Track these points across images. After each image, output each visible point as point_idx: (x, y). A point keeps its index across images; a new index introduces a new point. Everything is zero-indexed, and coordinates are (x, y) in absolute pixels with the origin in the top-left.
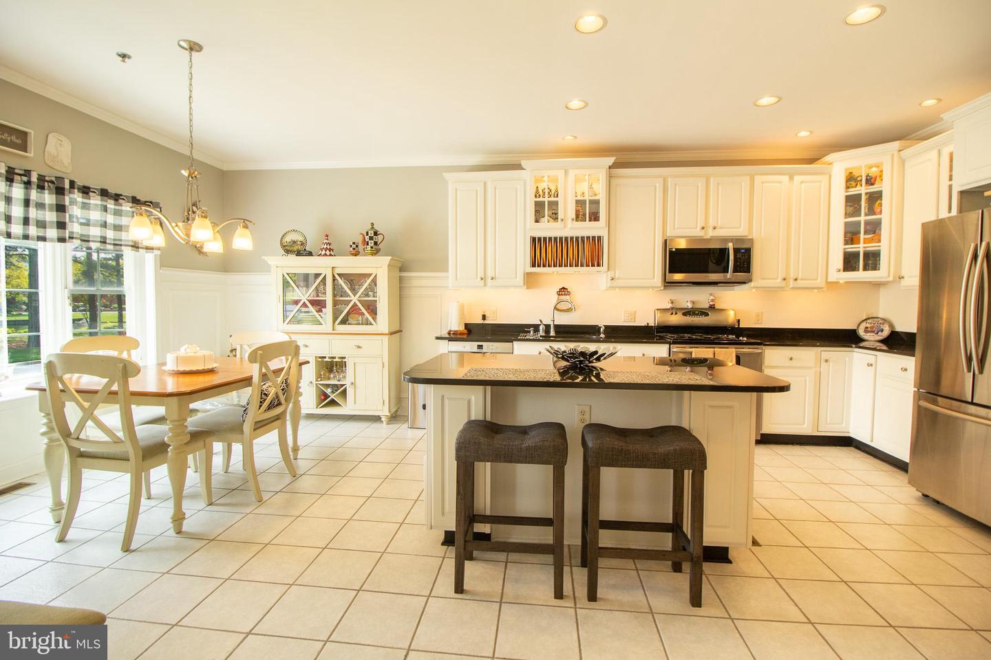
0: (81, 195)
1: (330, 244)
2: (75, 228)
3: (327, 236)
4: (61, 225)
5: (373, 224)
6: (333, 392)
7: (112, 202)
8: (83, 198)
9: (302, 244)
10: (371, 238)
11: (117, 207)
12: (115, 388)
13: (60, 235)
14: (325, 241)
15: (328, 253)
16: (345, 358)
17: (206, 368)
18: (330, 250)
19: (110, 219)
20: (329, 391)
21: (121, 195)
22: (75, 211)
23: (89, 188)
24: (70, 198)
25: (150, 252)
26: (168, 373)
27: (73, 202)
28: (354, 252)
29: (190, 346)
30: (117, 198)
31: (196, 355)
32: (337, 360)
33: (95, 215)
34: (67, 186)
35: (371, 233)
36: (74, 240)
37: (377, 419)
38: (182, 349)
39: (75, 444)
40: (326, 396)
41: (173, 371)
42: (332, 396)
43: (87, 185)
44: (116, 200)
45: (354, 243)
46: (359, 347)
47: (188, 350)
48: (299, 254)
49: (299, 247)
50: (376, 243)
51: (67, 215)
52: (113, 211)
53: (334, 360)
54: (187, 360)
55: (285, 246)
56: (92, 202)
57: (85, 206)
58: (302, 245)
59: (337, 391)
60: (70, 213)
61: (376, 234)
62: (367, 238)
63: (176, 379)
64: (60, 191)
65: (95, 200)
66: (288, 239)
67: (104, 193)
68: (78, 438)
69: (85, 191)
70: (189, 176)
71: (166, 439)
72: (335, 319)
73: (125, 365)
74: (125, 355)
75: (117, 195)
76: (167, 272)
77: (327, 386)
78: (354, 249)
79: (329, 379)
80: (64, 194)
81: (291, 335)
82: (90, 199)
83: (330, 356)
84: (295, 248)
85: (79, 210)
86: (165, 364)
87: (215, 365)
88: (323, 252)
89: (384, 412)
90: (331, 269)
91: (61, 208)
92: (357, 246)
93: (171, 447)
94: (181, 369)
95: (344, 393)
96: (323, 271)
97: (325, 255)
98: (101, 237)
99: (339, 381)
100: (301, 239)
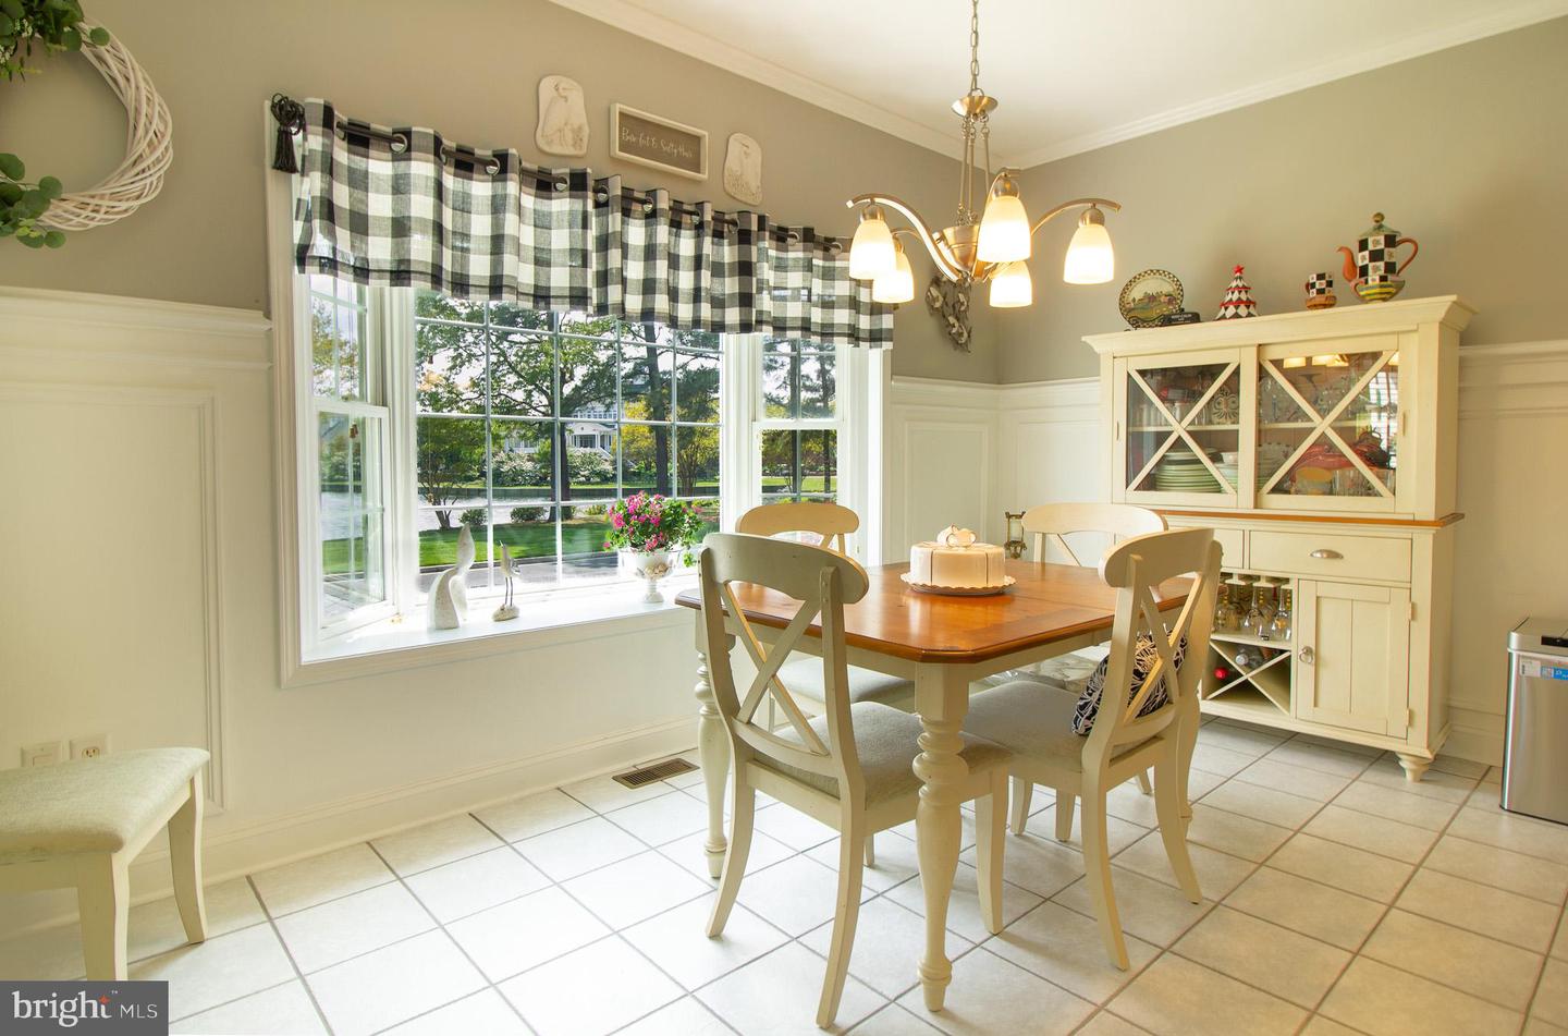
0: (774, 243)
1: (1246, 289)
2: (765, 303)
3: (1240, 270)
4: (746, 300)
5: (1379, 217)
6: (1249, 666)
7: (819, 253)
8: (777, 250)
9: (1171, 299)
10: (1376, 256)
11: (828, 264)
12: (817, 621)
13: (743, 318)
14: (1234, 284)
15: (1243, 310)
16: (1287, 581)
17: (990, 585)
18: (1248, 304)
19: (818, 286)
20: (1238, 662)
21: (834, 240)
22: (766, 272)
23: (786, 230)
24: (759, 249)
25: (877, 347)
26: (912, 589)
27: (763, 253)
28: (1321, 299)
29: (956, 532)
30: (827, 245)
31: (969, 552)
32: (1263, 584)
33: (795, 279)
34: (754, 227)
35: (1377, 242)
36: (764, 327)
37: (1384, 759)
38: (941, 537)
39: (746, 734)
40: (1229, 674)
41: (924, 586)
42: (1247, 676)
43: (783, 225)
44: (826, 249)
45: (1321, 277)
46: (1333, 555)
47: (952, 541)
48: (1167, 321)
49: (1166, 310)
50: (1390, 268)
51: (754, 279)
52: (821, 270)
53: (1255, 584)
54: (953, 563)
55: (1131, 310)
56: (791, 255)
57: (781, 267)
58: (1170, 302)
59: (1260, 665)
60: (759, 277)
61: (1391, 241)
62: (1362, 259)
63: (928, 606)
64: (744, 238)
65: (796, 254)
66: (1137, 293)
67: (808, 236)
68: (749, 723)
69: (781, 236)
70: (969, 113)
71: (915, 764)
72: (1260, 478)
73: (837, 569)
74: (834, 546)
75: (829, 240)
76: (901, 384)
77: (1234, 648)
78: (1321, 292)
79: (1238, 629)
80: (750, 243)
81: (1168, 518)
82: (787, 251)
83: (1246, 572)
84: (1155, 312)
85: (772, 273)
86: (905, 567)
87: (1008, 581)
88: (1232, 310)
89: (1415, 745)
90: (1254, 350)
91: (745, 269)
92: (1330, 284)
93: (925, 788)
94: (941, 582)
95: (1282, 673)
96: (1230, 358)
97: (1237, 316)
98: (803, 319)
99: (1266, 638)
100: (1167, 288)
